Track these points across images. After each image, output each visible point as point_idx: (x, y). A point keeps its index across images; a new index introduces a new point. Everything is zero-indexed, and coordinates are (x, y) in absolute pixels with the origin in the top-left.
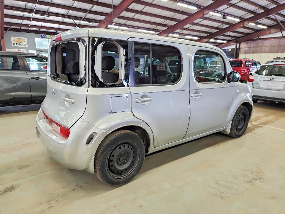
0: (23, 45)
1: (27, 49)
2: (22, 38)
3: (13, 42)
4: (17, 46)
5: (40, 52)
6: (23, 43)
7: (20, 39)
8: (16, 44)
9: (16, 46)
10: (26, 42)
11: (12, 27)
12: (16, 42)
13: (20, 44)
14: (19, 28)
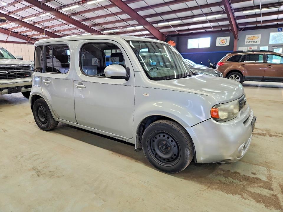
0: (256, 42)
1: (259, 46)
2: (256, 35)
3: (246, 40)
4: (250, 43)
5: (273, 48)
6: (256, 40)
7: (254, 36)
8: (249, 42)
9: (248, 44)
10: (259, 39)
11: (247, 26)
12: (250, 40)
13: (253, 42)
14: (255, 25)
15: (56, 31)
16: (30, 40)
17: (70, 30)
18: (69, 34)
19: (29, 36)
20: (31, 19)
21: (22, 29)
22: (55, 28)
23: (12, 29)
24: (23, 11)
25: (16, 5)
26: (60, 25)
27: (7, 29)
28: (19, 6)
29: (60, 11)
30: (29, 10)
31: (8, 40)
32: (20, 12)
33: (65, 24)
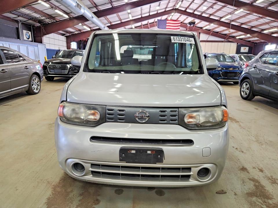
15: (252, 27)
16: (227, 38)
17: (268, 24)
18: (268, 28)
19: (228, 35)
20: (227, 17)
21: (221, 29)
22: (251, 23)
23: (213, 29)
24: (220, 11)
25: (214, 7)
26: (257, 20)
27: (209, 30)
28: (216, 7)
29: (254, 4)
30: (225, 9)
31: (208, 40)
32: (218, 13)
33: (262, 18)
